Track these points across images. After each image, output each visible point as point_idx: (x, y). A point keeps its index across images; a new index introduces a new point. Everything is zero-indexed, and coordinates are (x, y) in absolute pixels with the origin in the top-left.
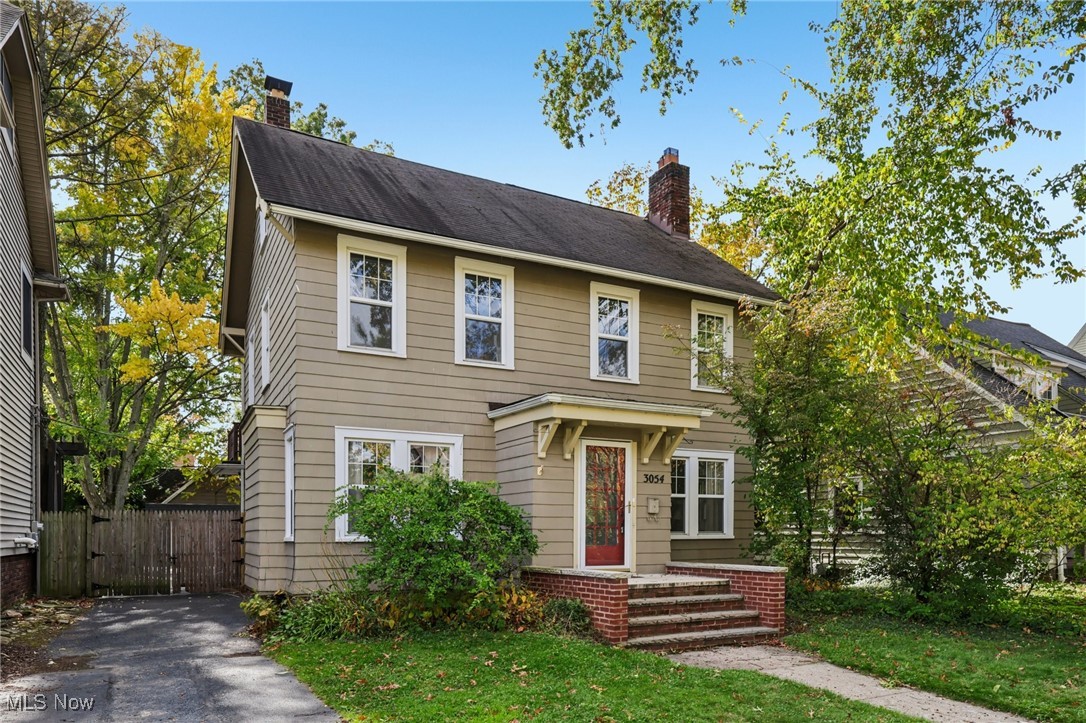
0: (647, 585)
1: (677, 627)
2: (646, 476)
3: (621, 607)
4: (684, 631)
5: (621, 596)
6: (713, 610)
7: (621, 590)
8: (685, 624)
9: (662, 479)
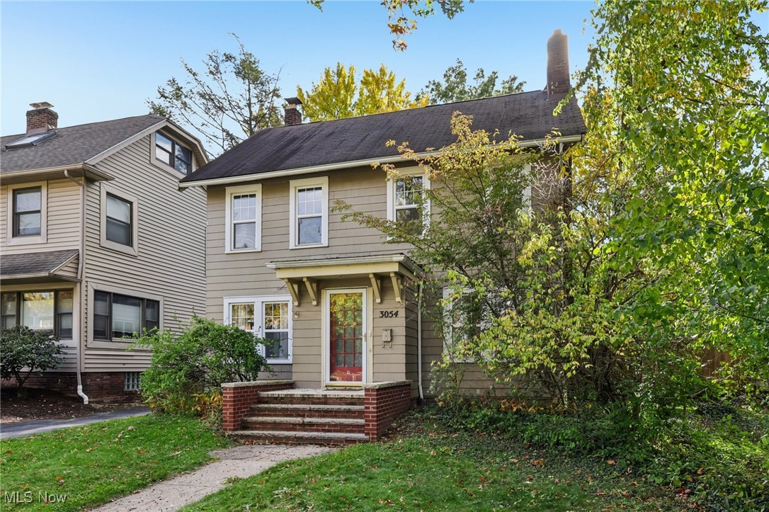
0: (303, 395)
1: (293, 427)
2: (382, 312)
3: (228, 407)
4: (299, 430)
5: (228, 399)
6: (346, 417)
7: (228, 395)
8: (299, 425)
9: (396, 314)
